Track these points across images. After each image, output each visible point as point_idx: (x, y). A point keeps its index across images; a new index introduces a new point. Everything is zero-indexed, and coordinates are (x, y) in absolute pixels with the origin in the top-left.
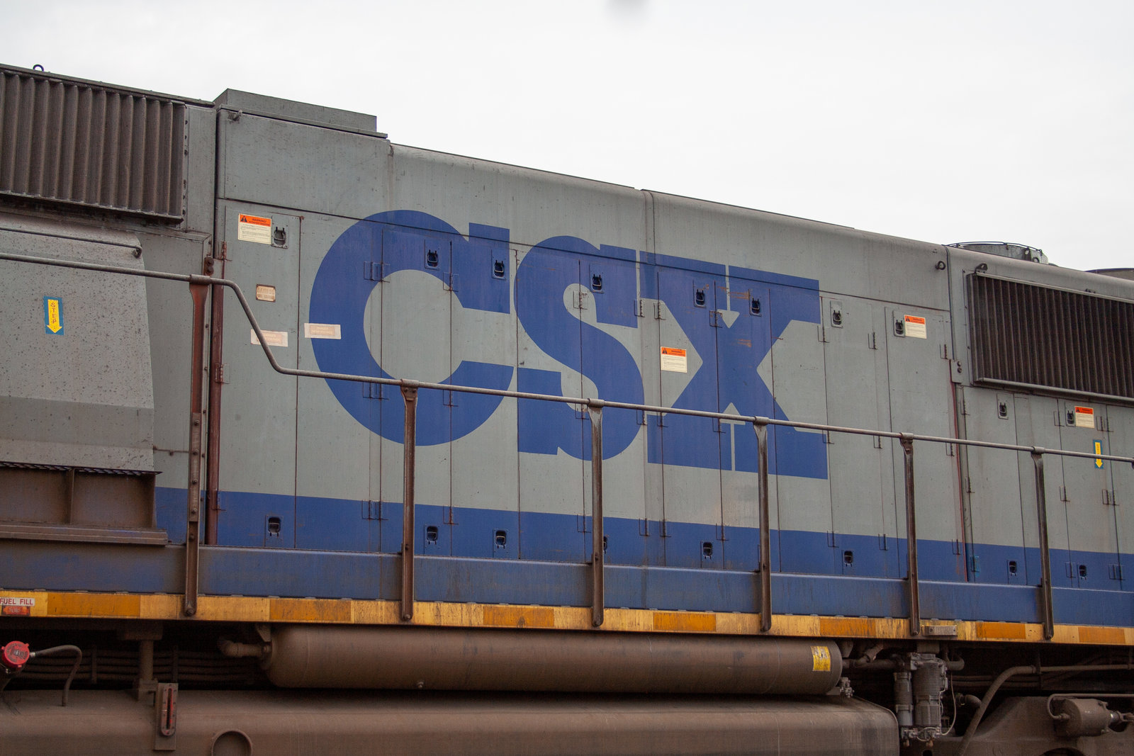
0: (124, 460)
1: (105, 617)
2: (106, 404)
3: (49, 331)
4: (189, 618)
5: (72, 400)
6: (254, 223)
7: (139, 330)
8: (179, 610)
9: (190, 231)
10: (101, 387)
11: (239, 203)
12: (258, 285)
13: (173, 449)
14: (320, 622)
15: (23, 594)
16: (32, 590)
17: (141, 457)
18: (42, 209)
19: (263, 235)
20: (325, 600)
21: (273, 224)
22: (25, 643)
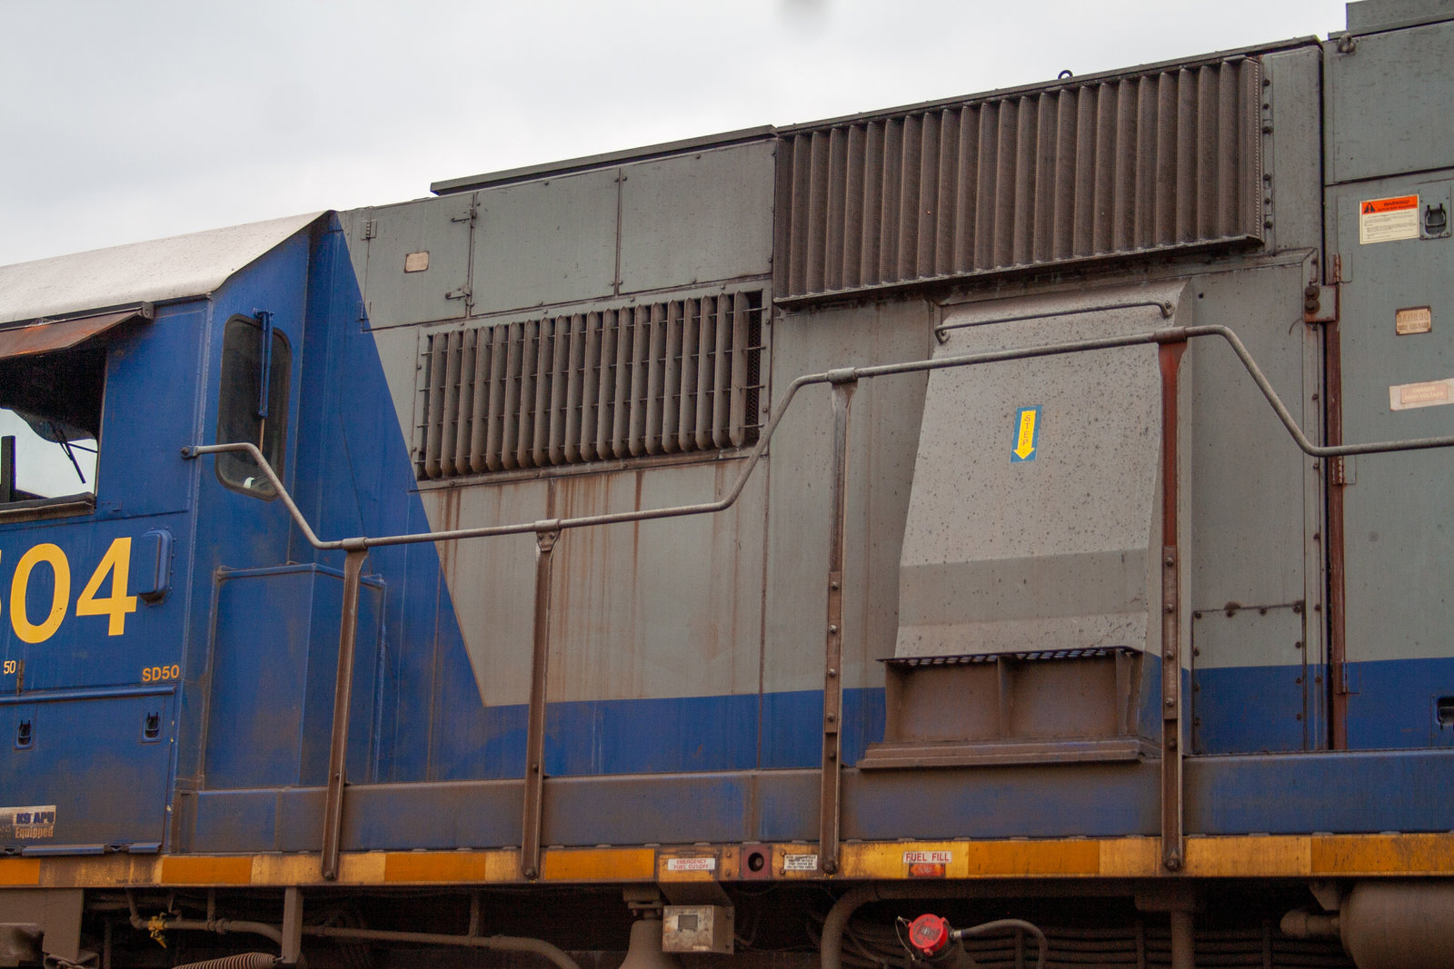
0: (1101, 634)
1: (1049, 875)
2: (1078, 552)
3: (1015, 458)
4: (1175, 874)
5: (1029, 555)
6: (1387, 210)
7: (1147, 429)
8: (1159, 862)
9: (1282, 251)
10: (1074, 528)
11: (1363, 184)
12: (1398, 312)
13: (1266, 603)
14: (1405, 873)
15: (936, 846)
16: (950, 839)
17: (1128, 626)
18: (1059, 279)
19: (1405, 225)
20: (1413, 835)
21: (1421, 201)
22: (940, 917)
